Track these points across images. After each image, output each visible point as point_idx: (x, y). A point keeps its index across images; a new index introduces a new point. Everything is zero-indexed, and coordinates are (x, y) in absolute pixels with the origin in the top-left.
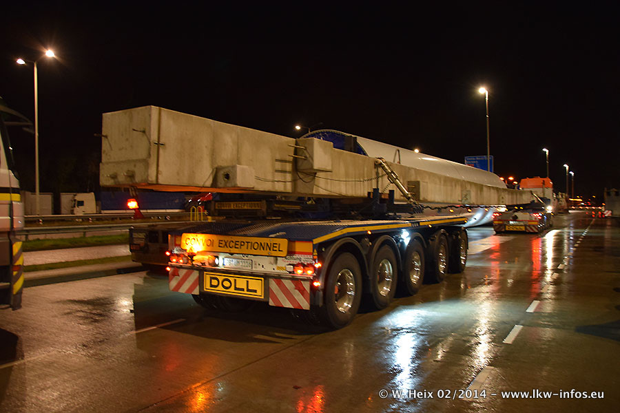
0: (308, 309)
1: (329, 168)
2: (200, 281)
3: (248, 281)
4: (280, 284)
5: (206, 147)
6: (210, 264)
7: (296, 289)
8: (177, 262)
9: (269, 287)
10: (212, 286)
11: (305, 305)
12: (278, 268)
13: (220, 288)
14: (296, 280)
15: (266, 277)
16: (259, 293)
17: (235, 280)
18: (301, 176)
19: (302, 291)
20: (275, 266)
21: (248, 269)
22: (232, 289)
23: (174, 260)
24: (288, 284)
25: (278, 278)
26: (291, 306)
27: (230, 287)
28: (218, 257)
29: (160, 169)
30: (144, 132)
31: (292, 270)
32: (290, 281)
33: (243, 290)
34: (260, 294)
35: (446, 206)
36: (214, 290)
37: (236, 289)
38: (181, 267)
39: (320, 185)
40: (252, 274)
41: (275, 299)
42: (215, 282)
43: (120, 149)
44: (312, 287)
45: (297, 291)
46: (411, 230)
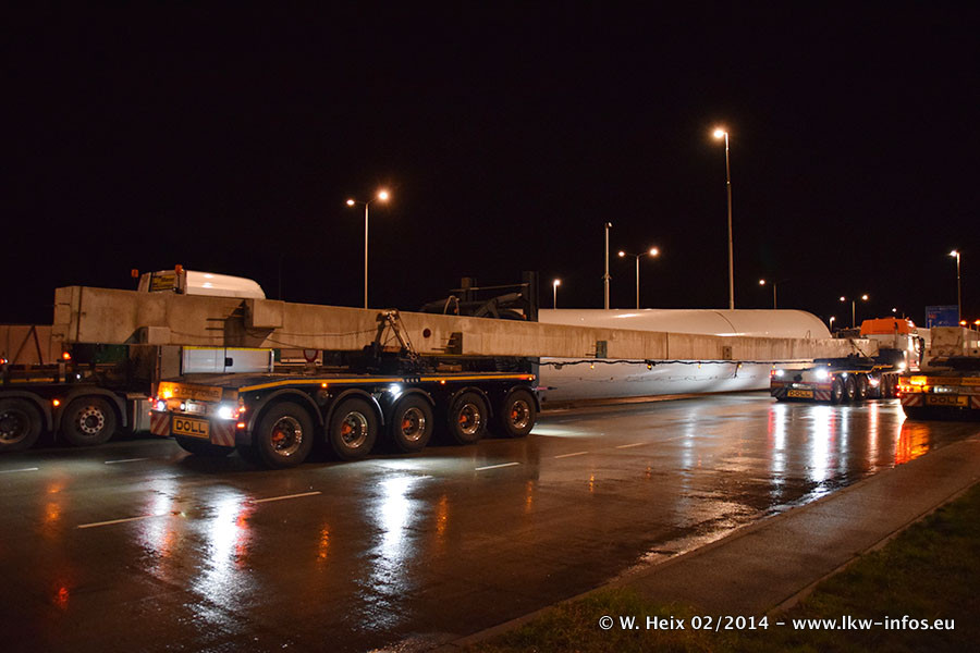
1: (279, 325)
5: (130, 313)
13: (183, 430)
28: (184, 403)
29: (81, 331)
30: (70, 305)
36: (179, 432)
42: (180, 425)
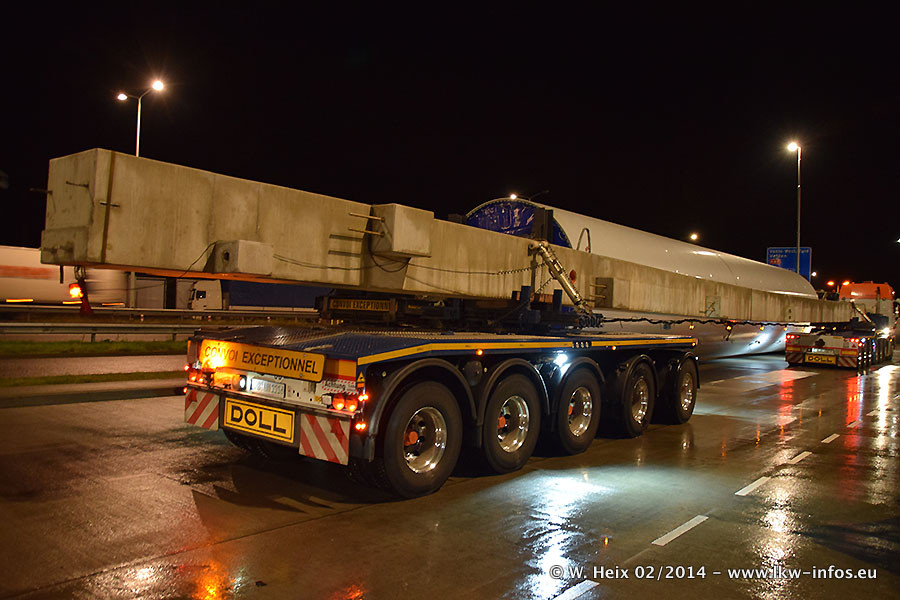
0: (346, 464)
2: (220, 411)
3: (275, 416)
4: (313, 422)
5: (197, 212)
6: (234, 387)
7: (332, 431)
8: (196, 381)
9: (300, 427)
10: (233, 419)
11: (343, 458)
12: (317, 399)
13: (243, 422)
14: (334, 419)
15: (297, 410)
16: (289, 433)
17: (261, 413)
18: (380, 262)
19: (340, 435)
20: (312, 395)
21: (278, 397)
22: (256, 426)
23: (193, 378)
24: (324, 424)
25: (312, 413)
26: (325, 458)
27: (255, 421)
28: (245, 377)
29: (109, 241)
30: (87, 186)
31: (330, 403)
32: (326, 419)
33: (269, 427)
34: (288, 437)
35: (681, 319)
36: (235, 426)
37: (261, 426)
38: (199, 389)
39: (418, 277)
40: (281, 405)
41: (307, 446)
42: (237, 414)
43: (64, 211)
44: (353, 429)
45: (333, 434)
46: (574, 354)
